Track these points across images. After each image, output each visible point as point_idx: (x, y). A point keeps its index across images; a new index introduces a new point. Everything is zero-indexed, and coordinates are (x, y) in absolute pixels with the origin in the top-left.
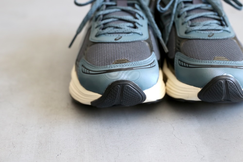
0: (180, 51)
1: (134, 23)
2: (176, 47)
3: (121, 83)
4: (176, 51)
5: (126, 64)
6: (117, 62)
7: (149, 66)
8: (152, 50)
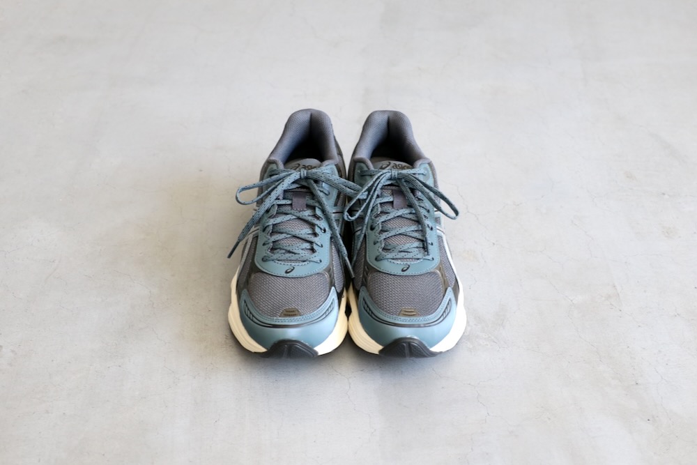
0: (366, 286)
1: (311, 243)
2: (364, 276)
3: (288, 343)
4: (362, 286)
5: (296, 318)
6: (285, 313)
7: (324, 316)
8: (332, 284)
